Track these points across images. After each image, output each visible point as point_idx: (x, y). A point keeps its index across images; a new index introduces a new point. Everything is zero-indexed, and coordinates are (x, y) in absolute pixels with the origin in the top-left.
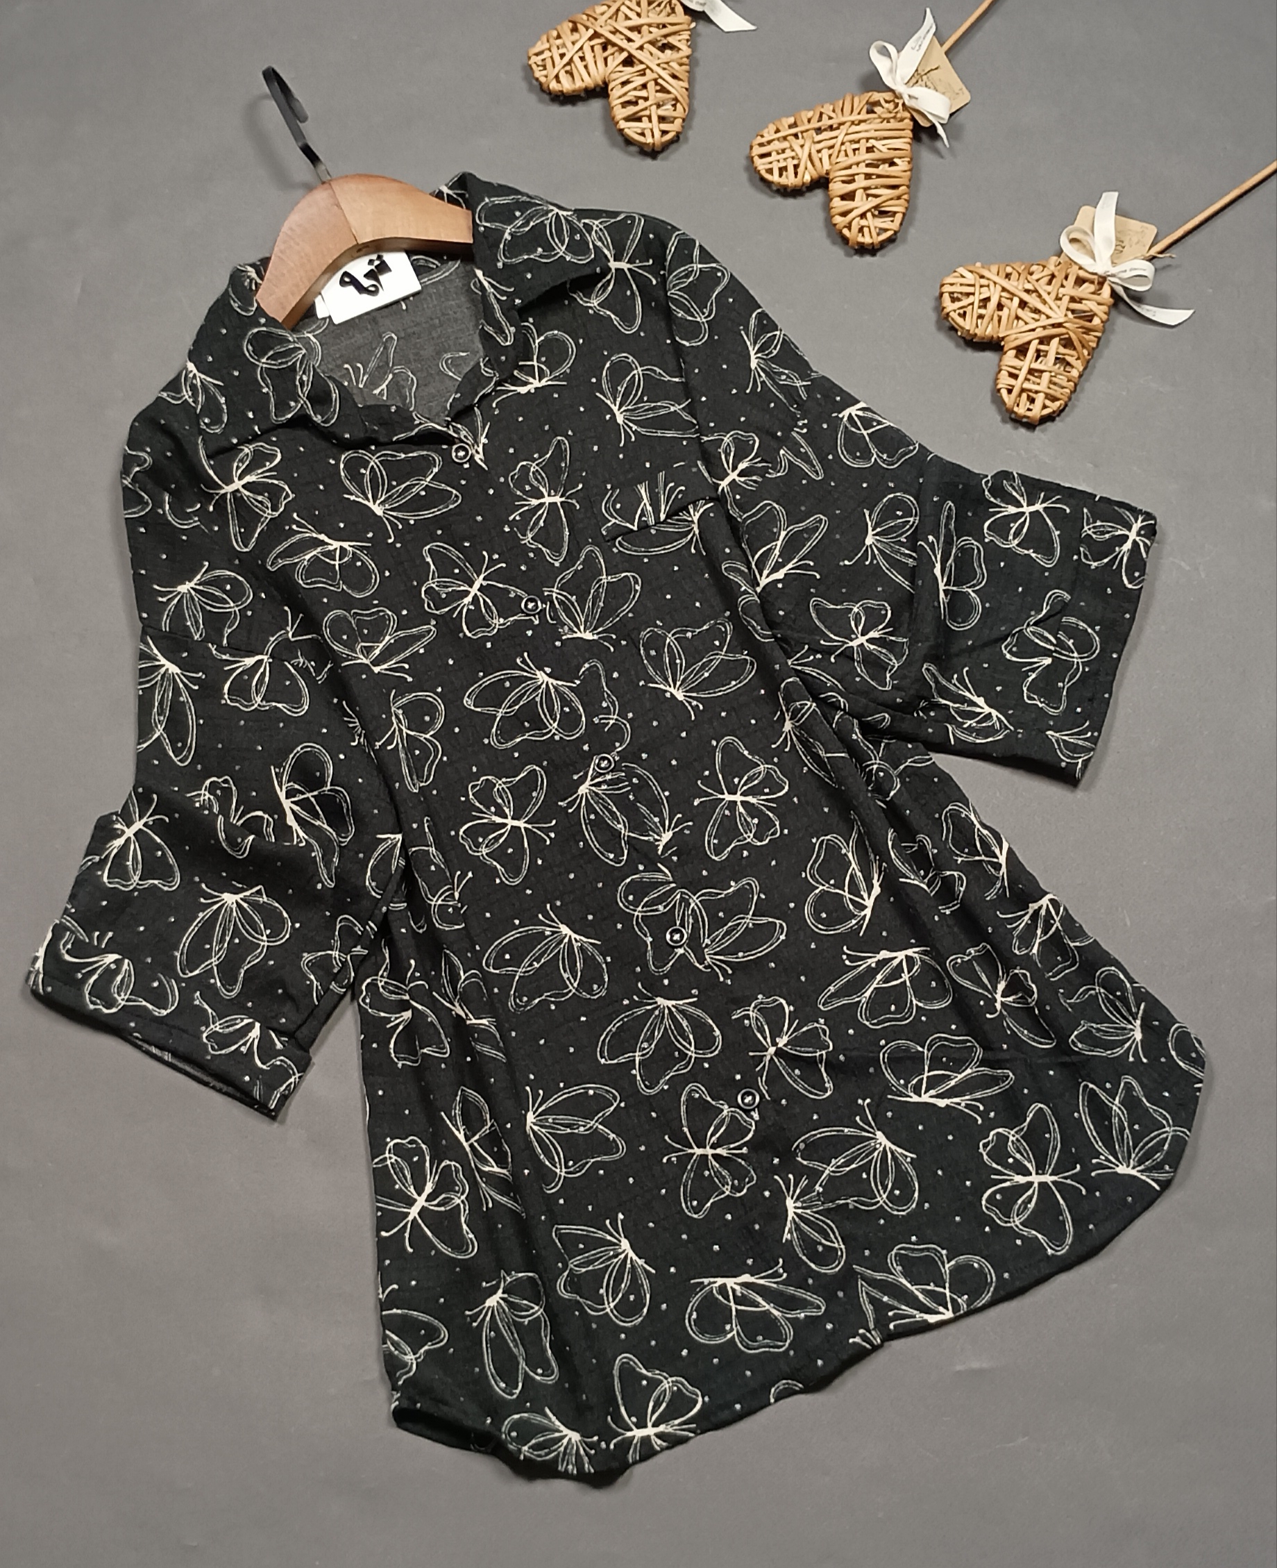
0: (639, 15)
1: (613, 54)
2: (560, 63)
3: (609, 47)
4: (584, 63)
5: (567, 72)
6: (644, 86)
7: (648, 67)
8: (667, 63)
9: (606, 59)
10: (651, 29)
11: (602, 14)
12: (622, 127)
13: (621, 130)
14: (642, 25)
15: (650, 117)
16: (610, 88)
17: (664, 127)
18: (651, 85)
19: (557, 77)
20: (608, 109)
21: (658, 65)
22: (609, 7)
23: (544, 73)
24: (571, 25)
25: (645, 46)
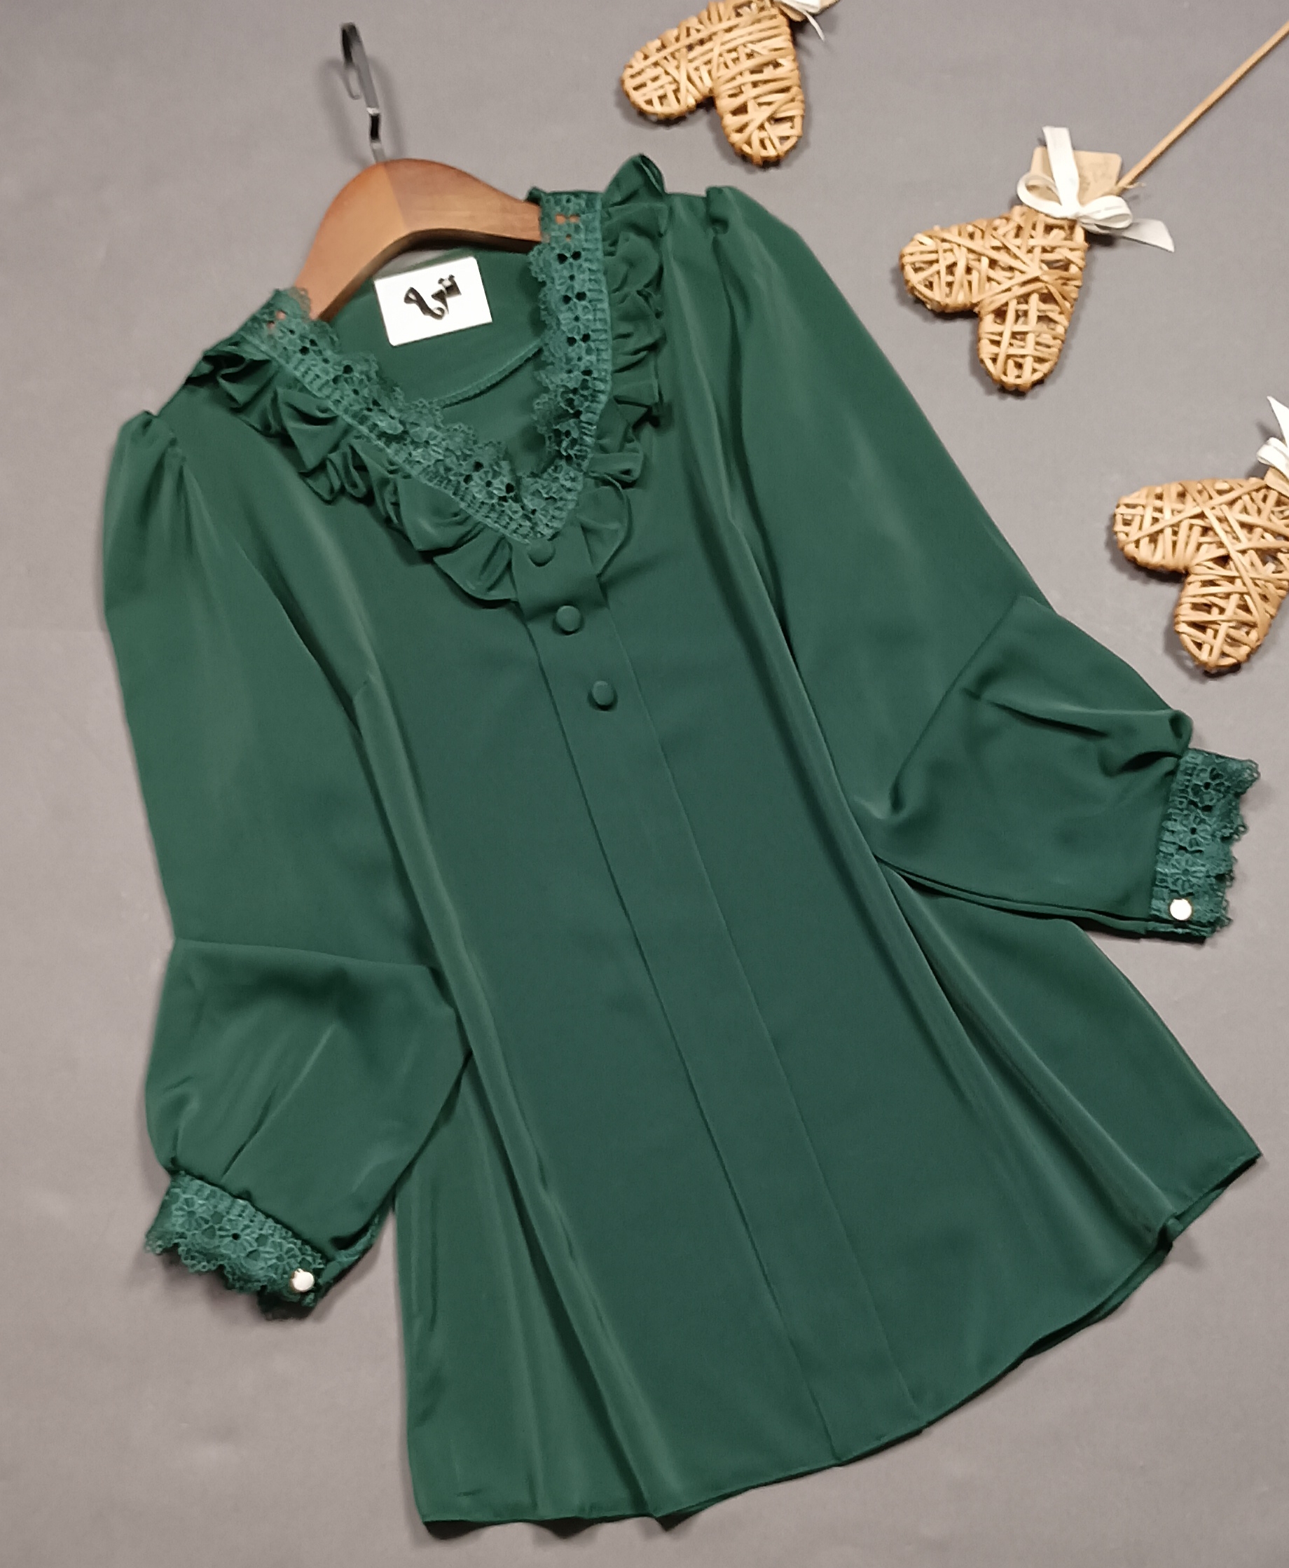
0: (1259, 511)
1: (1210, 543)
2: (1149, 528)
3: (1211, 533)
4: (1175, 538)
5: (1151, 541)
6: (1227, 596)
7: (1240, 577)
8: (1266, 581)
9: (1199, 545)
10: (1267, 535)
11: (1220, 492)
12: (1180, 630)
13: (1179, 633)
14: (1258, 526)
15: (1216, 632)
16: (1190, 579)
17: (1228, 649)
18: (1235, 599)
19: (1137, 543)
20: (1178, 604)
21: (1253, 579)
22: (1231, 490)
23: (1126, 529)
24: (1180, 489)
25: (1252, 553)
